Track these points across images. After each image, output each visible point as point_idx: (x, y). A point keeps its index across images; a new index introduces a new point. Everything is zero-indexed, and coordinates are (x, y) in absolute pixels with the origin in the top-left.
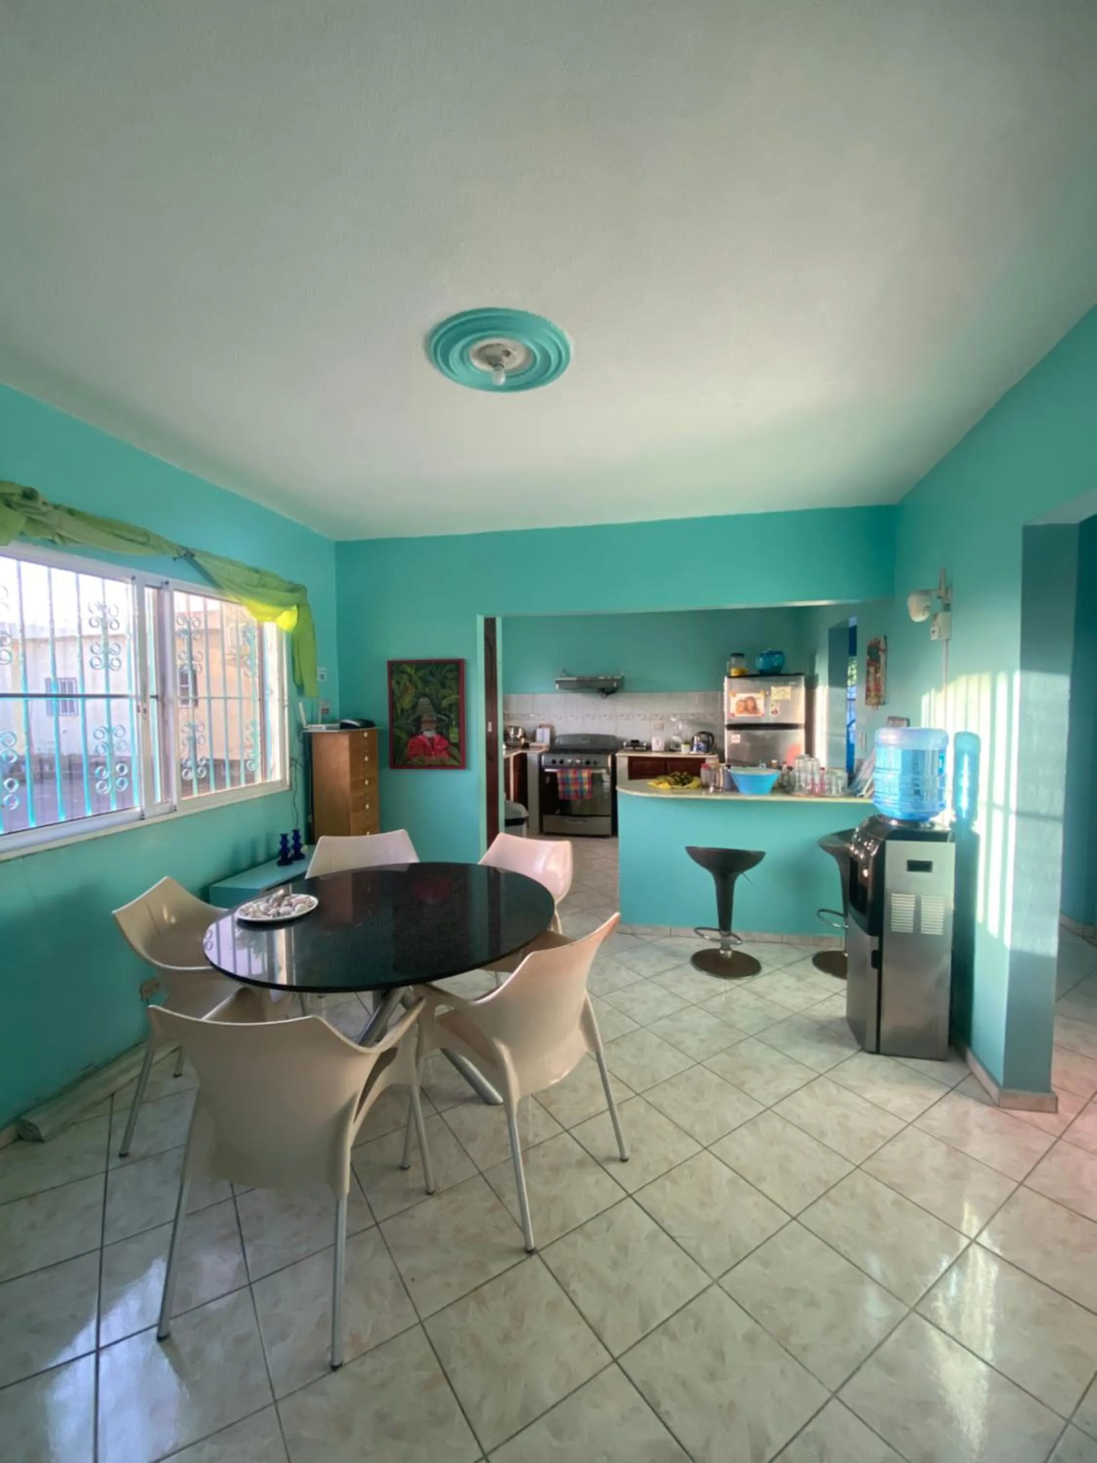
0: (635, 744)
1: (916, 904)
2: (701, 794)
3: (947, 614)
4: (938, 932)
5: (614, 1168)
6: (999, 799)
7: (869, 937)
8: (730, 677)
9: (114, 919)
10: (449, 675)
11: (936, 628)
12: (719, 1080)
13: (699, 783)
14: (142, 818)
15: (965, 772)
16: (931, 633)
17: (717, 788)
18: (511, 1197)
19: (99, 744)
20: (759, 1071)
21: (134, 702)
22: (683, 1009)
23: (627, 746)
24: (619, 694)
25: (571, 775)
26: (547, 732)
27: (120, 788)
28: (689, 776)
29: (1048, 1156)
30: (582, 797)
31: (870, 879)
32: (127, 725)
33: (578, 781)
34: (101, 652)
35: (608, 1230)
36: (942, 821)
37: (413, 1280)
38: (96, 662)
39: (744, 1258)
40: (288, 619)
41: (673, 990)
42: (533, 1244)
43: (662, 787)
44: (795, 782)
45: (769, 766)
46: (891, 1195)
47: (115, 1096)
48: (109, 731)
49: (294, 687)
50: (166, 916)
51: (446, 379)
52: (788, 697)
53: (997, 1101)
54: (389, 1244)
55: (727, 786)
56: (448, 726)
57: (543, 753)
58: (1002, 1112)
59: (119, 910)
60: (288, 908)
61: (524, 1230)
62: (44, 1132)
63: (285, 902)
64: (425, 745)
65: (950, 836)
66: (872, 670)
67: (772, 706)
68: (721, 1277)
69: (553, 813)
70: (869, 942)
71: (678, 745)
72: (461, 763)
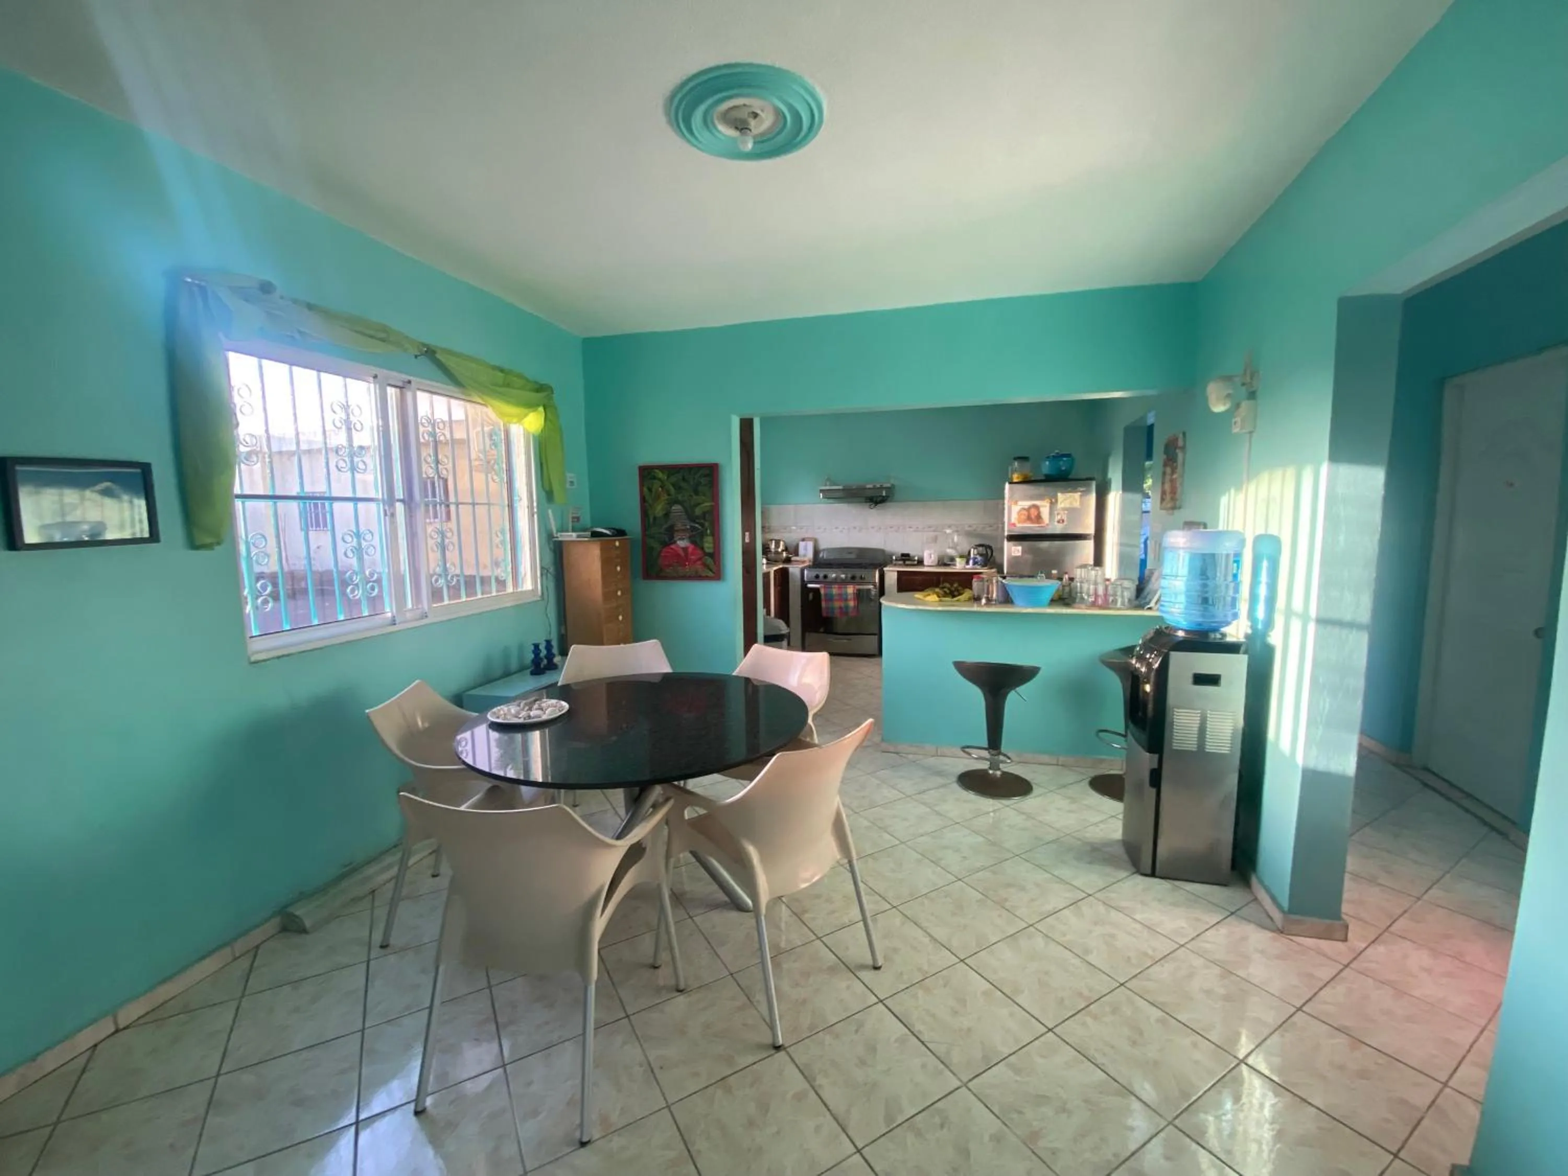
0: (905, 558)
1: (1201, 720)
2: (973, 606)
3: (1252, 402)
4: (1225, 750)
5: (867, 975)
6: (1298, 605)
7: (1148, 754)
8: (1011, 483)
9: (368, 717)
10: (703, 480)
11: (1238, 419)
12: (980, 896)
13: (971, 595)
14: (393, 623)
15: (1264, 577)
16: (1233, 426)
17: (989, 600)
18: (760, 997)
19: (349, 548)
20: (1023, 889)
21: (381, 506)
22: (945, 827)
23: (896, 560)
24: (888, 504)
25: (835, 591)
26: (810, 545)
27: (371, 594)
28: (960, 588)
29: (1332, 983)
30: (846, 613)
31: (1152, 694)
32: (375, 527)
33: (843, 598)
34: (345, 454)
35: (857, 1031)
36: (1235, 632)
37: (661, 1068)
38: (341, 464)
39: (995, 1065)
40: (534, 421)
41: (937, 809)
42: (780, 1041)
43: (930, 600)
44: (1076, 593)
45: (1049, 576)
46: (1156, 1013)
47: (376, 892)
48: (358, 535)
49: (544, 494)
50: (420, 723)
51: (686, 146)
52: (1077, 504)
53: (1280, 928)
54: (639, 1035)
55: (1001, 599)
56: (702, 535)
57: (806, 567)
58: (1284, 937)
59: (372, 710)
60: (539, 712)
61: (772, 1028)
62: (308, 923)
63: (536, 706)
64: (678, 555)
65: (1243, 649)
66: (1168, 470)
67: (1058, 514)
68: (970, 1080)
69: (817, 631)
70: (1147, 760)
71: (952, 559)
72: (715, 572)
